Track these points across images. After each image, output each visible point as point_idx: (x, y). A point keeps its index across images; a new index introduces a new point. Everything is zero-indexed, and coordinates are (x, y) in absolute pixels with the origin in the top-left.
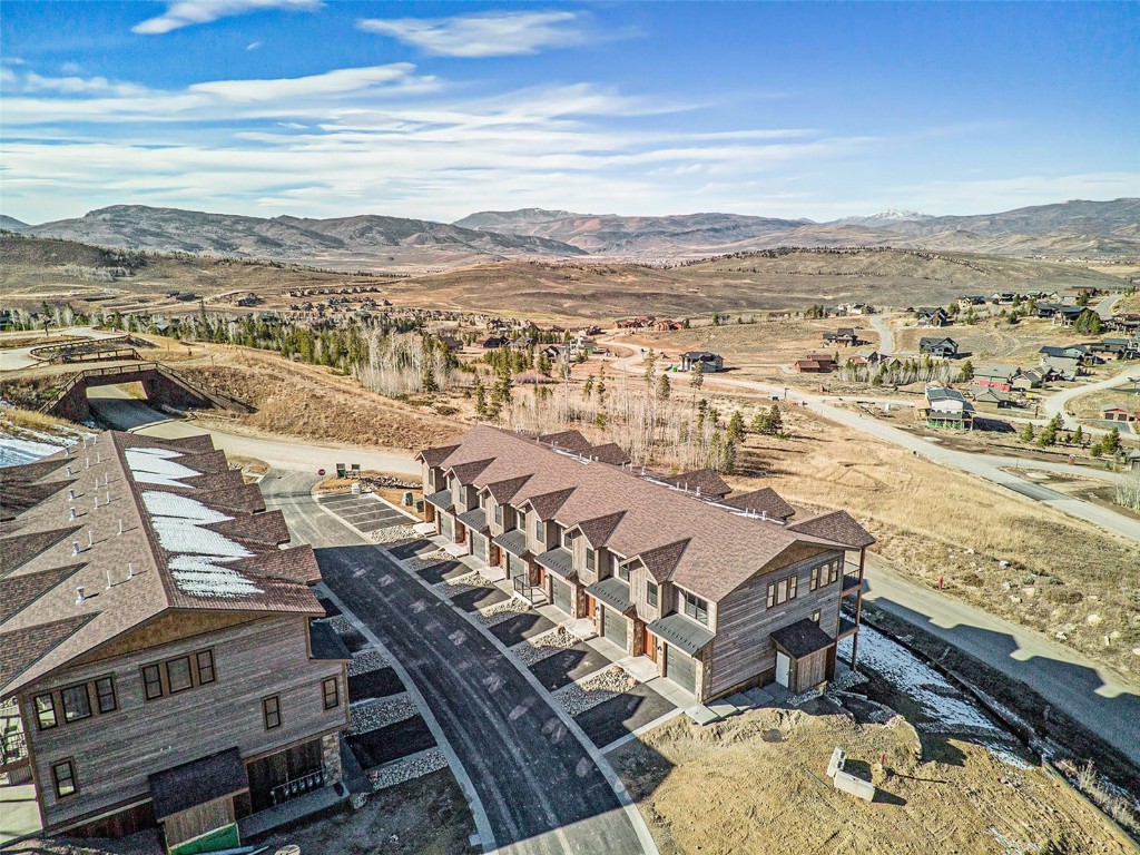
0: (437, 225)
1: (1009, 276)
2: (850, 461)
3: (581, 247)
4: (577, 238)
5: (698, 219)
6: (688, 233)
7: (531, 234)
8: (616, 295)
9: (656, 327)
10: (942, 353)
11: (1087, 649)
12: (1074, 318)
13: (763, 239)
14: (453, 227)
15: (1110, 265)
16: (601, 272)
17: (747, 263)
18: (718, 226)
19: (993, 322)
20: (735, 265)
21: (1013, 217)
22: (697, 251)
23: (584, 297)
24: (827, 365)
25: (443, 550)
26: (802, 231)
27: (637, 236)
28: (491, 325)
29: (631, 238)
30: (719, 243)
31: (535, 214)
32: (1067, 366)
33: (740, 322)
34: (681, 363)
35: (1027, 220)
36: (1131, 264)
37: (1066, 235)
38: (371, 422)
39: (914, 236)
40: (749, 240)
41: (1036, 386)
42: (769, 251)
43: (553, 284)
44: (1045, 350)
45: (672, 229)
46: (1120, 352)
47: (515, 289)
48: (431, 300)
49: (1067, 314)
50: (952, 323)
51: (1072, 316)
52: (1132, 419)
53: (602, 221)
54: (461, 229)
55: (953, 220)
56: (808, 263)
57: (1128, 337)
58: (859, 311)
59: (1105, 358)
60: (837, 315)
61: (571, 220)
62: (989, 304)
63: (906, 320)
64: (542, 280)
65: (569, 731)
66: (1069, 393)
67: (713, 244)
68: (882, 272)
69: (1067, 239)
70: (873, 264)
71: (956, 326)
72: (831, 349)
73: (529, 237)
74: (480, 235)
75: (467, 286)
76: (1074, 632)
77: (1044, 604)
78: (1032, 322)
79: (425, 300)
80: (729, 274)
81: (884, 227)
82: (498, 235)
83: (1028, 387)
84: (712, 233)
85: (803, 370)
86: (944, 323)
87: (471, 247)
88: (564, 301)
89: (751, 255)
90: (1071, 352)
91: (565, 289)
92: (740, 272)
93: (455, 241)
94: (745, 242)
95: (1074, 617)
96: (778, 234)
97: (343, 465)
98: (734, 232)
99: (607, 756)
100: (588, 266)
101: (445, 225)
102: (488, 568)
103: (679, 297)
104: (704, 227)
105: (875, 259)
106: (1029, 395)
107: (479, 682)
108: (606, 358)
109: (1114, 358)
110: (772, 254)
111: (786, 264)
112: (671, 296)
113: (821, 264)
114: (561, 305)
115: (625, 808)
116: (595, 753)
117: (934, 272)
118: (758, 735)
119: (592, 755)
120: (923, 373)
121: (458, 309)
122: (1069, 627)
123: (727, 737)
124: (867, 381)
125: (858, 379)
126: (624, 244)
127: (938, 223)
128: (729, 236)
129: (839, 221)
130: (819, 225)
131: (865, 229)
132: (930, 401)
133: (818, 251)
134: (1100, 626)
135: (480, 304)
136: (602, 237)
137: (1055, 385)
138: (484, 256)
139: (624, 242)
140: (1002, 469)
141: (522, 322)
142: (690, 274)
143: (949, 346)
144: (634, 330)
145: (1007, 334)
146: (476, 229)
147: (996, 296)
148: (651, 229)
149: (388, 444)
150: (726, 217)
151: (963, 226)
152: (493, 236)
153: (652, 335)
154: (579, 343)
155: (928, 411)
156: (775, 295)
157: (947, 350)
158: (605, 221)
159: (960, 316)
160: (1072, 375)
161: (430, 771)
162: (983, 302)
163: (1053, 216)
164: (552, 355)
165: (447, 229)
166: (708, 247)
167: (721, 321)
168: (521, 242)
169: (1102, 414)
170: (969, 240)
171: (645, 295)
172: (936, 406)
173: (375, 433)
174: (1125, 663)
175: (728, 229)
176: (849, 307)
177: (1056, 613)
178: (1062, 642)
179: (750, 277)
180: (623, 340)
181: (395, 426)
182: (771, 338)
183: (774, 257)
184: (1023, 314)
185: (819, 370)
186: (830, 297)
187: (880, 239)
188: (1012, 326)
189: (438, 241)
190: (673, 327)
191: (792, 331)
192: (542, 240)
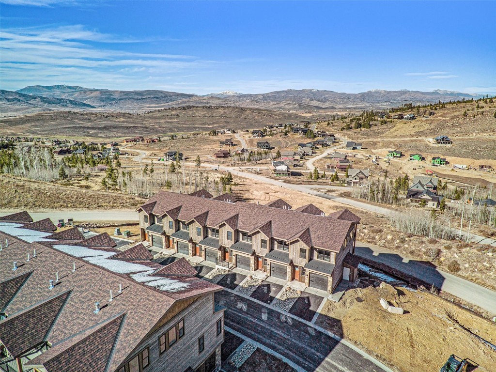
0: (7, 92)
1: (273, 117)
2: (267, 192)
3: (92, 104)
4: (89, 100)
5: (149, 92)
6: (144, 99)
7: (63, 97)
8: (116, 127)
9: (146, 141)
10: (265, 148)
11: (391, 248)
12: (306, 133)
13: (178, 102)
14: (16, 93)
15: (304, 113)
16: (106, 117)
17: (174, 112)
18: (157, 96)
19: (279, 135)
20: (169, 113)
21: (271, 95)
22: (149, 107)
23: (100, 128)
24: (226, 155)
25: (162, 253)
26: (194, 99)
27: (120, 100)
28: (54, 143)
29: (117, 101)
30: (158, 104)
31: (64, 87)
32: (308, 150)
33: (183, 138)
34: (165, 157)
35: (275, 96)
36: (310, 113)
37: (289, 102)
38: (60, 196)
39: (237, 102)
40: (172, 103)
41: (301, 158)
42: (183, 107)
43: (82, 122)
44: (300, 145)
45: (136, 97)
46: (322, 144)
47: (62, 125)
48: (12, 131)
49: (303, 131)
50: (265, 135)
51: (305, 132)
52: (335, 168)
53: (101, 92)
54: (21, 94)
55: (250, 96)
56: (200, 112)
57: (323, 139)
58: (230, 132)
59: (318, 147)
60: (222, 134)
61: (85, 91)
62: (275, 128)
63: (248, 135)
64: (76, 120)
65: (292, 318)
66: (312, 160)
67: (156, 104)
68: (229, 116)
69: (289, 104)
70: (225, 113)
71: (267, 137)
72: (225, 148)
73: (63, 99)
74: (34, 98)
75: (33, 124)
76: (385, 243)
77: (372, 235)
78: (292, 135)
79: (9, 131)
80: (167, 117)
81: (226, 98)
82: (44, 98)
83: (299, 159)
84: (155, 99)
85: (218, 157)
86: (263, 136)
87: (30, 104)
88: (89, 130)
89: (175, 109)
90: (308, 145)
91: (89, 124)
92: (172, 116)
93: (19, 100)
94: (170, 103)
95: (383, 238)
96: (184, 100)
97: (62, 220)
98: (165, 99)
99: (316, 323)
100: (99, 113)
101: (12, 92)
102: (191, 257)
103: (146, 128)
104: (152, 96)
105: (226, 111)
106: (301, 162)
107: (237, 308)
108: (128, 157)
109: (321, 147)
110: (184, 108)
111: (190, 113)
112: (142, 127)
113: (205, 112)
114: (88, 132)
115: (341, 342)
116: (310, 324)
117: (248, 116)
118: (355, 300)
119: (309, 325)
120: (264, 155)
121: (30, 136)
122: (383, 241)
123: (347, 304)
124: (244, 160)
125: (241, 160)
126: (113, 103)
127: (245, 97)
128: (163, 101)
129: (208, 95)
130: (200, 96)
131: (219, 99)
132: (275, 166)
133: (203, 107)
134: (392, 239)
135: (43, 133)
136: (102, 100)
137: (307, 157)
138: (38, 108)
139: (113, 102)
140: (312, 189)
141: (71, 141)
142: (150, 118)
143: (267, 145)
144: (135, 143)
145: (285, 139)
146: (31, 94)
147: (277, 125)
148: (126, 97)
149: (74, 207)
150: (161, 92)
151: (254, 98)
152: (41, 98)
153: (145, 145)
154: (112, 150)
155: (275, 170)
156: (188, 126)
157: (267, 146)
158: (103, 92)
159: (268, 133)
160: (310, 153)
161: (252, 352)
162: (273, 128)
163: (283, 95)
164: (100, 157)
165: (13, 94)
166: (154, 105)
167: (174, 138)
168: (58, 101)
169: (326, 167)
170: (257, 104)
171: (130, 127)
172: (278, 168)
173: (64, 202)
174: (404, 250)
175: (162, 97)
176: (225, 130)
177: (377, 237)
178: (383, 247)
179: (177, 118)
180: (131, 148)
181: (75, 197)
182: (197, 144)
183: (185, 109)
184: (288, 131)
185: (224, 157)
186: (211, 126)
187: (225, 103)
188: (286, 136)
189: (8, 100)
190: (153, 141)
191: (205, 141)
192: (70, 101)
